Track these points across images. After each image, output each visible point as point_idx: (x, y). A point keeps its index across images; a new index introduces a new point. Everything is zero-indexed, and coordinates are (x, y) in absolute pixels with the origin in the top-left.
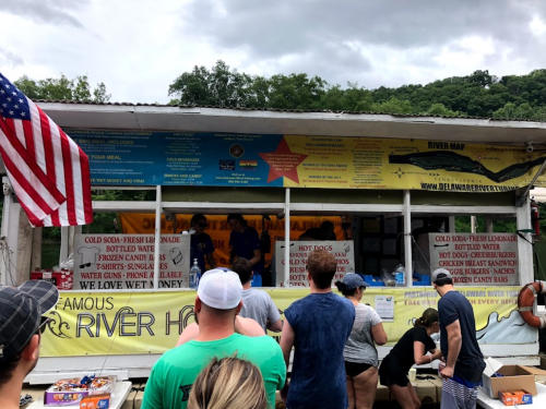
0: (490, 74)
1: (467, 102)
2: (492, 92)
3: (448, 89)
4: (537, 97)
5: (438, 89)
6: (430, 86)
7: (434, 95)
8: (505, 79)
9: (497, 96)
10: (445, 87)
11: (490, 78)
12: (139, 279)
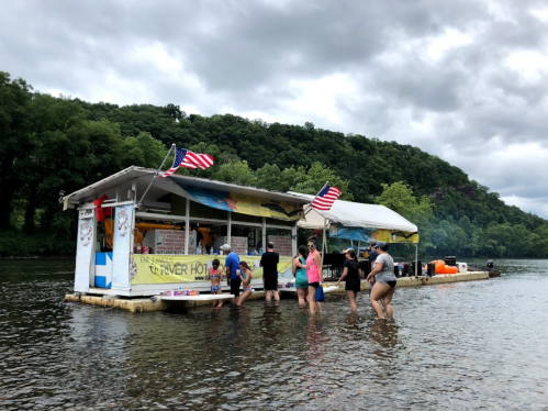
0: (181, 109)
1: (160, 131)
2: (182, 125)
3: (144, 116)
4: (216, 137)
5: (135, 114)
6: (127, 109)
7: (130, 118)
8: (193, 117)
9: (186, 131)
10: (141, 113)
11: (180, 113)
12: (179, 250)
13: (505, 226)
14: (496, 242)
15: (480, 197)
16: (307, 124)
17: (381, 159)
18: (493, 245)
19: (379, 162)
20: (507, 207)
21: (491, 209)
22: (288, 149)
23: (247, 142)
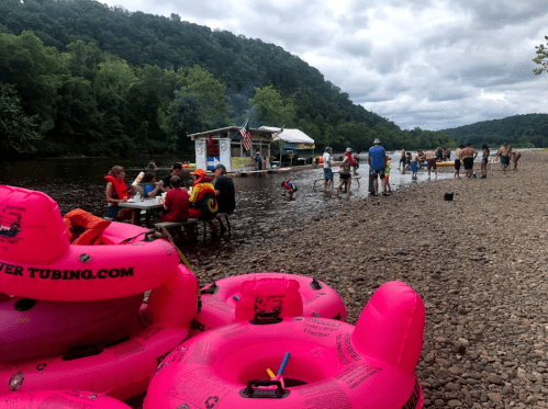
13: (350, 124)
14: (343, 138)
15: (333, 98)
16: (173, 15)
17: (247, 57)
18: (341, 140)
19: (246, 61)
20: (354, 106)
21: (341, 108)
22: (154, 44)
23: (109, 32)
